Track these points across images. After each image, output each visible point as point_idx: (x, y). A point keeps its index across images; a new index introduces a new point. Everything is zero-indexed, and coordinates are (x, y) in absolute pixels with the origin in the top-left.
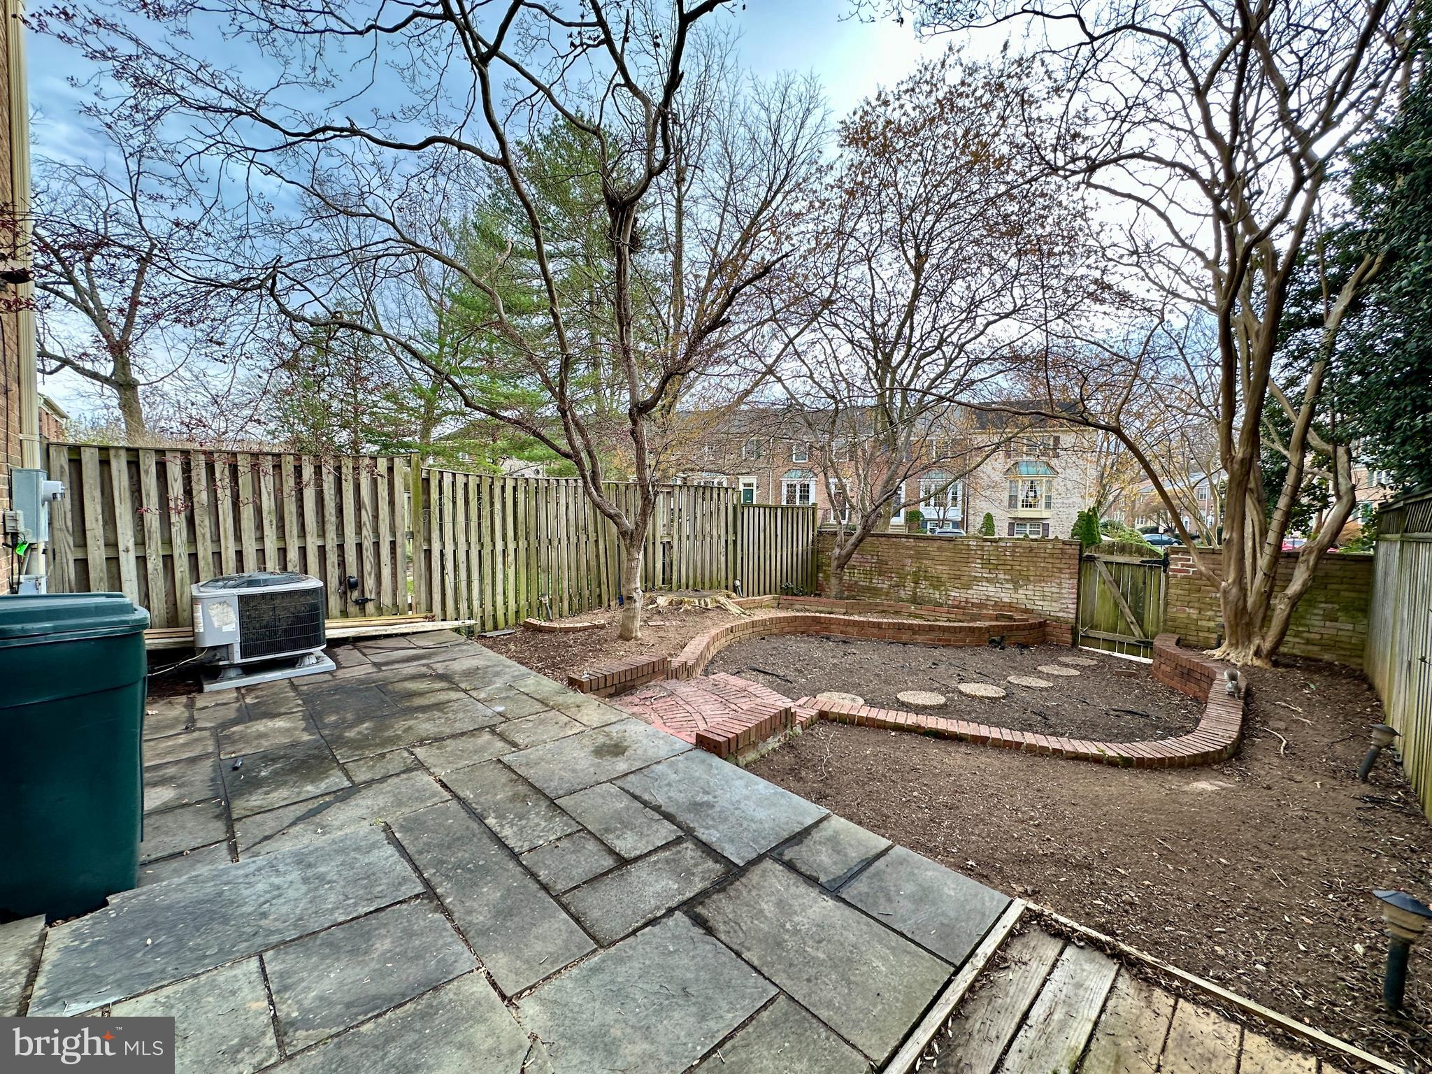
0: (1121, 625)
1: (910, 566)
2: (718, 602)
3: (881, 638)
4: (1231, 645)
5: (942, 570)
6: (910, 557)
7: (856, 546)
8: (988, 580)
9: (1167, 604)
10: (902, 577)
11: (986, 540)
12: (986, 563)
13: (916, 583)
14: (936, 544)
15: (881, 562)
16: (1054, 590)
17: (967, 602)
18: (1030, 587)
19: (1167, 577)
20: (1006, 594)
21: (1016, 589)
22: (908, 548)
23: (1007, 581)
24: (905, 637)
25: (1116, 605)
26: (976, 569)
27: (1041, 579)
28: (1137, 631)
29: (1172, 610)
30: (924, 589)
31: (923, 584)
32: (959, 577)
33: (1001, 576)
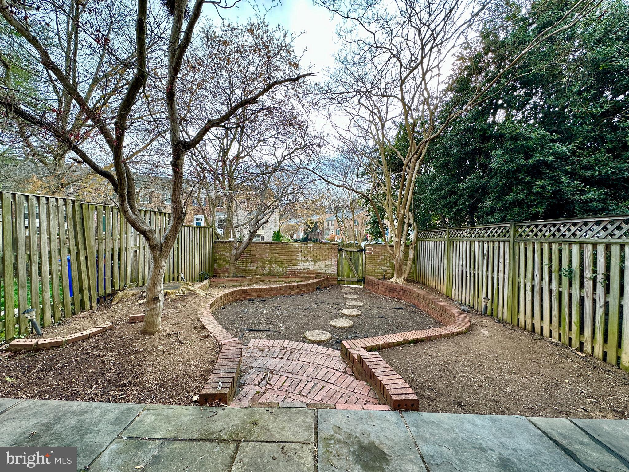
0: (352, 274)
1: (267, 257)
2: (190, 290)
3: (277, 295)
4: (397, 277)
5: (283, 258)
6: (268, 253)
7: (245, 248)
8: (304, 261)
9: (365, 265)
10: (264, 263)
11: (303, 244)
12: (303, 254)
13: (271, 265)
14: (280, 246)
15: (252, 256)
16: (330, 263)
17: (295, 272)
18: (321, 263)
19: (365, 255)
20: (311, 267)
21: (315, 264)
22: (266, 248)
23: (312, 261)
24: (288, 293)
25: (350, 266)
26: (299, 256)
27: (325, 259)
28: (357, 276)
29: (367, 267)
30: (275, 267)
31: (274, 265)
32: (291, 261)
33: (309, 259)
